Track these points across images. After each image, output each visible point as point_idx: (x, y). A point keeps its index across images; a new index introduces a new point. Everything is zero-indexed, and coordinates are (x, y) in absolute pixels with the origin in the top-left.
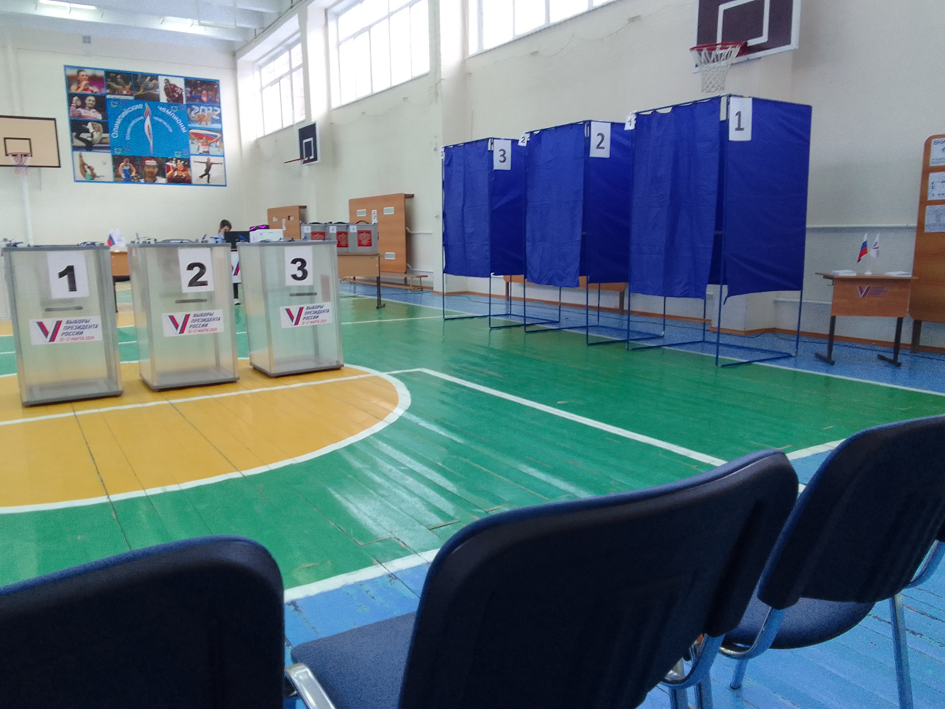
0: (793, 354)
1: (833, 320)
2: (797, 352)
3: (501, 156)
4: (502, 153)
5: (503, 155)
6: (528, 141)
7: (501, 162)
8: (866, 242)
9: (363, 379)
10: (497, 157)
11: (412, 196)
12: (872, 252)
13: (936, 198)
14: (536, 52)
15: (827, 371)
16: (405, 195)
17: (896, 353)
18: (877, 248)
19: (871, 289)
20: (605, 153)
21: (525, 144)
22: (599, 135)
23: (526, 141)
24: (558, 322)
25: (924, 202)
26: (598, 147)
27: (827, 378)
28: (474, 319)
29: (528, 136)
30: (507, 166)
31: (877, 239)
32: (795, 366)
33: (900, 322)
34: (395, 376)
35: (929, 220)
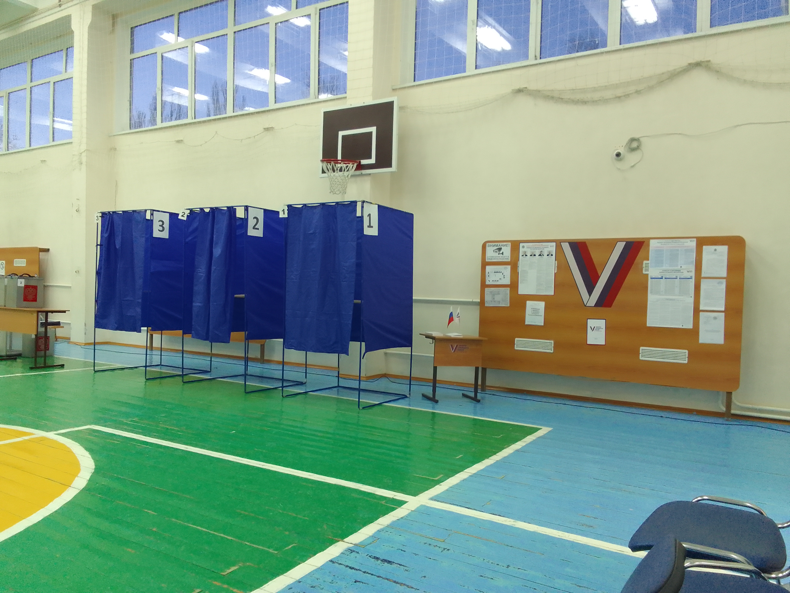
0: (408, 396)
1: (435, 369)
2: (410, 394)
3: (160, 226)
4: (161, 223)
5: (162, 226)
6: (188, 216)
7: (159, 230)
8: (452, 312)
9: (29, 440)
10: (156, 227)
11: (48, 250)
12: (456, 319)
13: (491, 283)
14: (182, 140)
15: (433, 408)
16: (40, 249)
17: (476, 392)
18: (459, 317)
19: (458, 346)
20: (259, 233)
21: (185, 218)
22: (255, 218)
23: (186, 216)
24: (210, 372)
25: (484, 285)
26: (254, 228)
27: (433, 413)
28: (125, 370)
29: (189, 211)
30: (165, 235)
31: (458, 311)
32: (410, 405)
33: (477, 369)
34: (63, 435)
35: (488, 298)
